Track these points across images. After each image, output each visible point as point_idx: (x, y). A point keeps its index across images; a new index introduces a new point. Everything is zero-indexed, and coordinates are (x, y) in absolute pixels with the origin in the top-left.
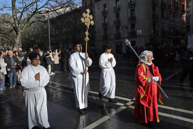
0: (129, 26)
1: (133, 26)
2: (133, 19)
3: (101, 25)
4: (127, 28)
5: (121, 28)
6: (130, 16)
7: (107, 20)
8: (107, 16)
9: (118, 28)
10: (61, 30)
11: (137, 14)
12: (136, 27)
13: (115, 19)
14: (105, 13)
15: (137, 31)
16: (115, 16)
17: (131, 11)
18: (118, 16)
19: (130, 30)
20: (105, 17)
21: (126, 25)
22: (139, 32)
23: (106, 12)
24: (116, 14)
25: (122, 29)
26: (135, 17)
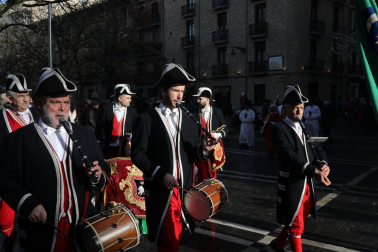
0: (251, 47)
1: (260, 47)
2: (259, 29)
3: (179, 42)
4: (244, 51)
5: (229, 51)
6: (252, 22)
7: (193, 31)
8: (196, 20)
9: (222, 50)
10: (75, 51)
11: (271, 17)
12: (268, 51)
13: (215, 28)
14: (189, 11)
15: (271, 60)
16: (216, 19)
17: (257, 8)
18: (222, 20)
19: (251, 57)
20: (189, 23)
21: (243, 45)
22: (276, 62)
23: (193, 11)
24: (219, 15)
25: (233, 54)
26: (266, 23)
